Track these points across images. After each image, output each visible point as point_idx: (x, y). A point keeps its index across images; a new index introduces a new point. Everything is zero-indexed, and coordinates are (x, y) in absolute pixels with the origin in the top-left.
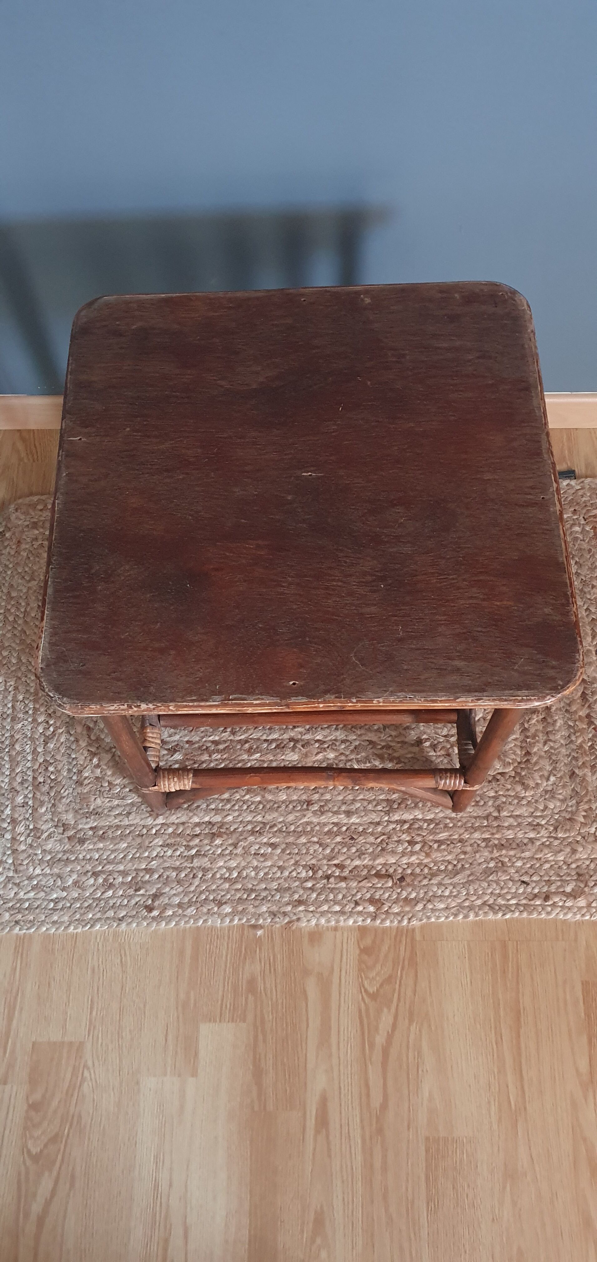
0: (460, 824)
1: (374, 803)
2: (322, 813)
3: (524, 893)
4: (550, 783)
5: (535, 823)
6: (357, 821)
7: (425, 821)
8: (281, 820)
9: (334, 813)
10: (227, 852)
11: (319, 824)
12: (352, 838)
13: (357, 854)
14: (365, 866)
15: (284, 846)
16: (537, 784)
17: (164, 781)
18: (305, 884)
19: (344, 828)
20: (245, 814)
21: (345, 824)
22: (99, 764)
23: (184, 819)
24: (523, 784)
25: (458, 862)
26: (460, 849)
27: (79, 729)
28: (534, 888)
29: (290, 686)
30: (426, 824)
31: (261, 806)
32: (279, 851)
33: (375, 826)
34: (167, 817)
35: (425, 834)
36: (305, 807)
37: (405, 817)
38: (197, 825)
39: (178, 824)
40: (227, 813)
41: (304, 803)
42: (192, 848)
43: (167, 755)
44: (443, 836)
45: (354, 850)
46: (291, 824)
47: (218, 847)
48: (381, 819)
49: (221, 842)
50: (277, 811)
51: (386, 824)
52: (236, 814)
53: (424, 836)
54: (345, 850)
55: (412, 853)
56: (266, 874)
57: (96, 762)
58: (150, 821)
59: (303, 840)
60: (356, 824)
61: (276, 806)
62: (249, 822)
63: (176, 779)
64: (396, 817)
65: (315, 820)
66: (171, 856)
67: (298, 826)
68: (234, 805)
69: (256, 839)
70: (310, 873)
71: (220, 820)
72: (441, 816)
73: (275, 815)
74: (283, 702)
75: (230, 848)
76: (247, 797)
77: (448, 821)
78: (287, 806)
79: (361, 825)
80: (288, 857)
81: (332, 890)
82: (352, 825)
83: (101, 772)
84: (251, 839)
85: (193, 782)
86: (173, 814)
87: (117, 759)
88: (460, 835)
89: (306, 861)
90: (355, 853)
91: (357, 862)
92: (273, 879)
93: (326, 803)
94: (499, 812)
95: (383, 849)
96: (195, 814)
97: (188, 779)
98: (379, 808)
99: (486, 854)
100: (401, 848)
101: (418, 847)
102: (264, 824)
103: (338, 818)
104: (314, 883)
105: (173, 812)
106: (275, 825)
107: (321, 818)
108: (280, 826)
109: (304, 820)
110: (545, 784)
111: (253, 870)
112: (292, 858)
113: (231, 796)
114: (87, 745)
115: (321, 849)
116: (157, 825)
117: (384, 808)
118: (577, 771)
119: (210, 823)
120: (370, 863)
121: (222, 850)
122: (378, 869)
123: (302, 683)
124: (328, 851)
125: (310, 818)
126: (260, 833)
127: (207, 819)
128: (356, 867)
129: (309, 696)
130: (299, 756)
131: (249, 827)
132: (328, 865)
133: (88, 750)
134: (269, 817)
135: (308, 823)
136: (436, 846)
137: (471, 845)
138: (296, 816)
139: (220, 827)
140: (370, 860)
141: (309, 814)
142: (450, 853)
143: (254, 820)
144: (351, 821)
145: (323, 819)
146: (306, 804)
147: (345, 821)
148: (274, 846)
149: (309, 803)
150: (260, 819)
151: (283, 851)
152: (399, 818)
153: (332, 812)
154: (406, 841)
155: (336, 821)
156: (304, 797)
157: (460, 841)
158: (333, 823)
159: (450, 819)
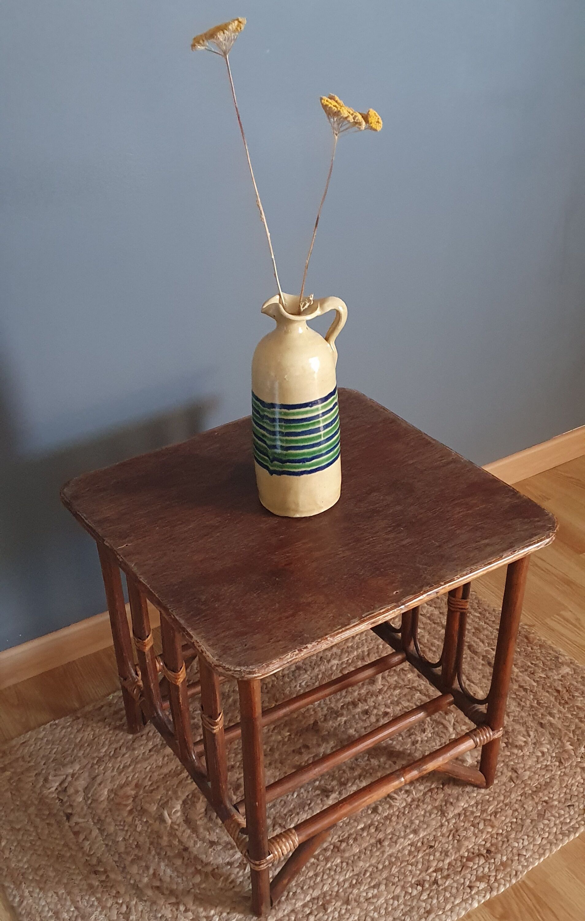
0: (496, 795)
1: (428, 814)
2: (396, 843)
3: (575, 812)
4: (532, 736)
5: (543, 767)
6: (425, 833)
7: (472, 806)
8: (368, 865)
9: (405, 837)
11: (399, 851)
12: (431, 847)
13: (443, 855)
14: (455, 860)
15: (384, 882)
16: (525, 742)
17: (275, 846)
18: (422, 898)
19: (419, 844)
20: (337, 877)
21: (418, 841)
22: (186, 909)
23: (290, 908)
24: (516, 746)
25: (517, 819)
26: (511, 809)
27: (150, 893)
28: (579, 806)
29: (395, 595)
30: (474, 808)
31: (344, 864)
32: (383, 887)
33: (439, 830)
34: (275, 915)
35: (479, 814)
36: (379, 846)
37: (456, 812)
38: (304, 906)
39: (288, 915)
40: (322, 884)
41: (376, 844)
43: (240, 870)
44: (491, 809)
45: (438, 854)
46: (378, 864)
47: (333, 912)
48: (441, 822)
49: (333, 908)
50: (360, 860)
51: (447, 823)
52: (330, 880)
53: (480, 816)
54: (432, 858)
55: (482, 831)
56: (386, 909)
57: (182, 908)
59: (394, 870)
60: (426, 835)
61: (356, 857)
62: (344, 881)
63: (284, 840)
64: (451, 815)
65: (394, 850)
67: (385, 862)
68: (323, 875)
69: (359, 889)
70: (419, 888)
71: (320, 893)
72: (479, 797)
73: (361, 864)
74: (399, 604)
75: (345, 907)
76: (329, 865)
77: (488, 797)
78: (365, 854)
79: (429, 834)
80: (394, 887)
81: (445, 890)
82: (423, 838)
83: (193, 913)
84: (355, 891)
85: (298, 835)
86: (279, 909)
87: (199, 896)
88: (503, 801)
89: (409, 882)
90: (441, 855)
91: (447, 861)
92: (395, 909)
93: (393, 833)
94: (516, 772)
95: (458, 841)
96: (296, 900)
97: (294, 834)
98: (433, 816)
99: (530, 802)
100: (470, 834)
101: (481, 826)
102: (358, 875)
103: (409, 839)
104: (428, 892)
105: (277, 908)
106: (366, 871)
107: (397, 846)
108: (370, 869)
109: (386, 855)
110: (530, 740)
111: (375, 912)
112: (397, 886)
113: (315, 871)
114: (165, 901)
115: (414, 867)
117: (437, 814)
118: (542, 721)
119: (314, 899)
120: (457, 855)
121: (339, 912)
122: (466, 856)
123: (401, 590)
124: (420, 866)
125: (389, 851)
126: (359, 883)
127: (308, 898)
128: (449, 864)
129: (413, 594)
131: (347, 885)
132: (428, 875)
133: (169, 904)
134: (357, 870)
135: (391, 856)
136: (493, 817)
137: (516, 803)
138: (378, 856)
139: (325, 897)
140: (456, 853)
141: (387, 849)
142: (506, 817)
143: (347, 877)
144: (421, 836)
145: (399, 847)
146: (378, 843)
147: (417, 839)
148: (377, 886)
149: (380, 842)
150: (351, 874)
151: (386, 885)
153: (402, 838)
154: (470, 826)
155: (409, 842)
156: (373, 841)
158: (409, 845)
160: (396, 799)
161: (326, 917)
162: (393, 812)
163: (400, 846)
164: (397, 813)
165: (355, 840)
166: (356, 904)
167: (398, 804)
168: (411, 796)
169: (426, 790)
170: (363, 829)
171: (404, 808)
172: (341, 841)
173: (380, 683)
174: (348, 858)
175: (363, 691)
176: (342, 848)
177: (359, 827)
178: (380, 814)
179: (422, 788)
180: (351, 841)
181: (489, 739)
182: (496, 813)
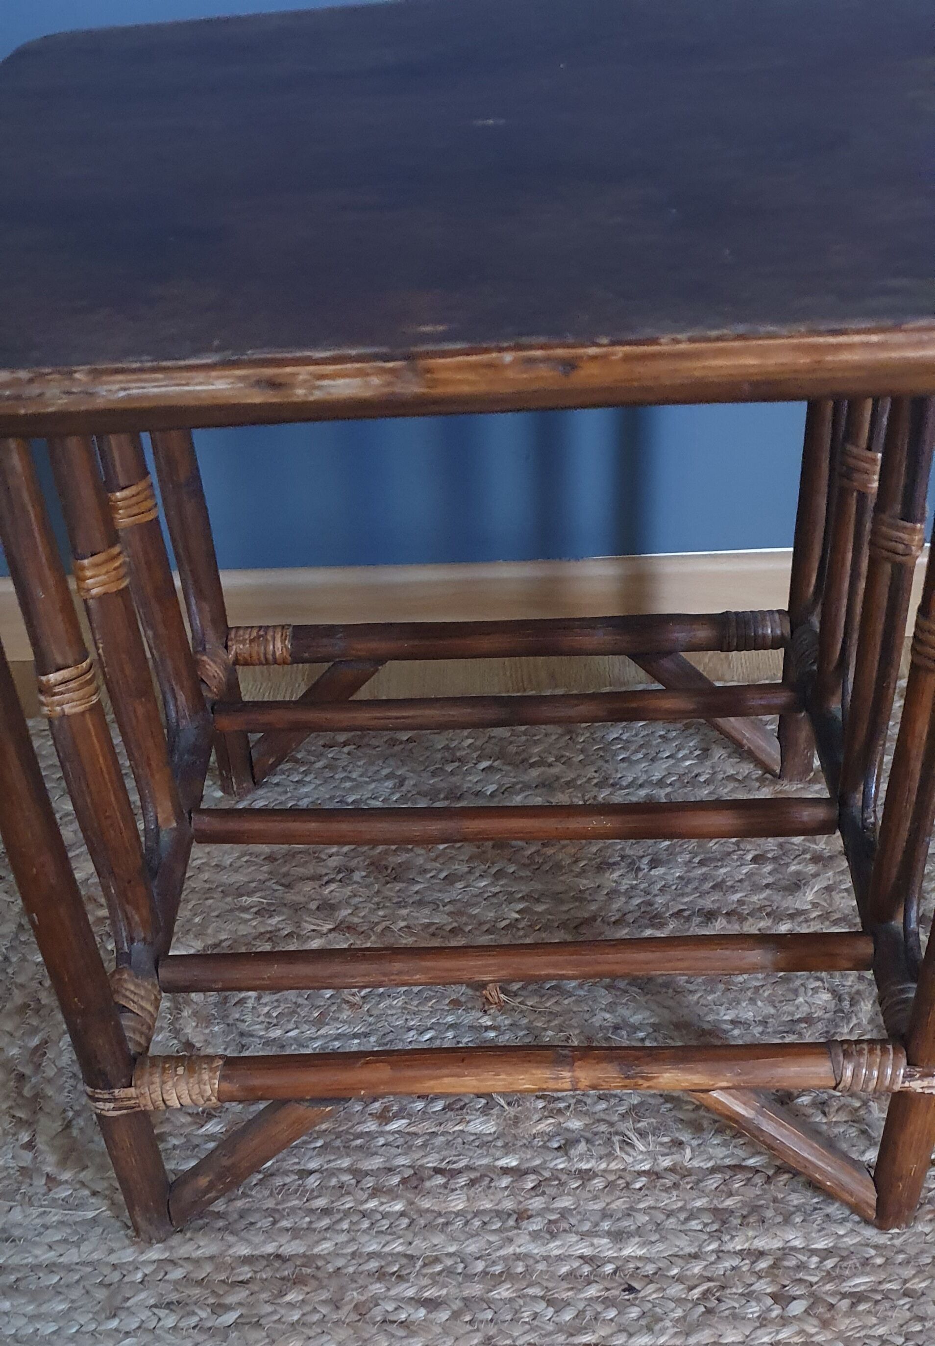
0: (901, 1257)
1: (682, 1216)
2: (553, 1236)
6: (640, 1252)
7: (813, 1252)
8: (451, 1249)
9: (583, 1235)
10: (316, 1317)
11: (546, 1258)
12: (630, 1289)
15: (457, 1305)
19: (609, 1268)
20: (364, 1239)
21: (610, 1260)
23: (213, 1249)
30: (816, 1259)
31: (405, 1222)
32: (443, 1315)
33: (684, 1263)
34: (175, 1246)
35: (814, 1279)
36: (511, 1222)
37: (761, 1243)
38: (247, 1260)
39: (198, 1261)
40: (321, 1236)
41: (509, 1215)
42: (228, 1308)
43: (190, 1124)
44: (861, 1282)
45: (634, 1313)
46: (477, 1259)
47: (293, 1306)
48: (700, 1246)
49: (301, 1298)
50: (442, 1231)
51: (713, 1258)
52: (343, 1238)
53: (812, 1285)
54: (612, 1313)
55: (784, 1321)
57: (25, 1137)
58: (128, 1255)
59: (504, 1292)
60: (640, 1258)
61: (441, 1220)
62: (371, 1255)
64: (738, 1245)
65: (536, 1249)
66: (175, 1328)
67: (494, 1263)
68: (341, 1220)
69: (388, 1289)
71: (302, 1250)
72: (850, 1241)
73: (438, 1239)
76: (372, 1204)
77: (873, 1252)
78: (467, 1223)
79: (649, 1260)
80: (469, 1328)
82: (628, 1259)
84: (378, 1288)
86: (190, 1240)
88: (905, 1282)
89: (511, 1336)
90: (638, 1319)
93: (564, 1213)
95: (709, 1311)
96: (241, 1240)
98: (695, 1224)
100: (753, 1310)
101: (797, 1308)
102: (411, 1257)
103: (592, 1245)
105: (190, 1235)
106: (437, 1260)
107: (552, 1245)
108: (449, 1262)
109: (509, 1250)
112: (478, 1330)
113: (333, 1202)
115: (551, 1310)
116: (145, 1263)
117: (706, 1225)
119: (278, 1256)
121: (303, 1315)
124: (567, 1316)
125: (523, 1245)
126: (399, 1277)
127: (270, 1248)
130: (498, 1124)
134: (420, 1246)
135: (518, 1257)
136: (845, 1304)
138: (490, 1243)
139: (303, 1265)
141: (524, 1238)
142: (883, 1320)
143: (387, 1249)
144: (626, 1252)
145: (554, 1248)
146: (515, 1216)
147: (610, 1253)
148: (432, 1304)
149: (522, 1216)
150: (400, 1249)
151: (456, 1315)
152: (746, 1246)
153: (577, 1233)
154: (769, 1294)
155: (587, 1252)
156: (508, 1205)
157: (906, 1294)
158: (581, 1257)
159: (876, 1247)
160: (633, 1146)
161: (269, 1308)
162: (605, 1171)
163: (558, 1247)
164: (612, 1178)
165: (472, 1183)
166: (355, 1317)
167: (630, 1160)
168: (677, 1157)
169: (728, 1162)
170: (506, 1171)
171: (641, 1173)
172: (437, 1171)
173: (810, 897)
174: (421, 1212)
175: (755, 898)
176: (428, 1184)
177: (502, 1163)
178: (570, 1159)
179: (721, 1152)
180: (462, 1180)
181: (887, 1082)
182: (857, 1298)
